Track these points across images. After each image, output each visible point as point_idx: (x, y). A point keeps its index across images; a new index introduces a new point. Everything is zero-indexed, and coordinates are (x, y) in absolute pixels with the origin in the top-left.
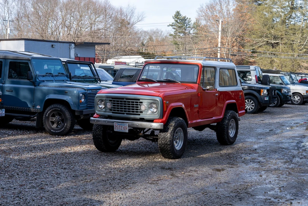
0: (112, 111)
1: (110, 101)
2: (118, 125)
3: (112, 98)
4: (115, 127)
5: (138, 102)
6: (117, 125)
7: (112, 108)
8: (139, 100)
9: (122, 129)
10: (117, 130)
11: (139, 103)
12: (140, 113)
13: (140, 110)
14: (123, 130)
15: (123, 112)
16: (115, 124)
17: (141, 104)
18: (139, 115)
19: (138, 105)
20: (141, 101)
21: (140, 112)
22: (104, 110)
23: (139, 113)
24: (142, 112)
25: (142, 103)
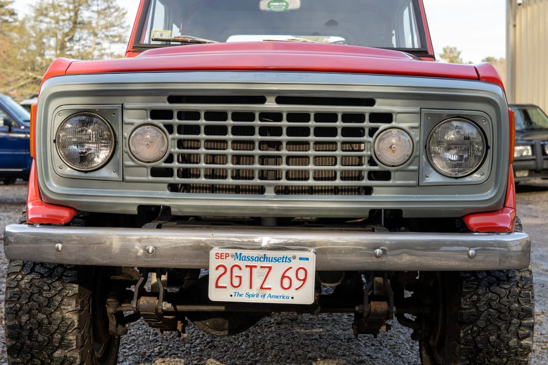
0: (171, 175)
1: (156, 114)
2: (242, 264)
3: (173, 99)
4: (213, 275)
5: (360, 117)
6: (229, 262)
7: (170, 159)
8: (371, 102)
9: (273, 282)
10: (232, 291)
11: (367, 124)
12: (370, 178)
13: (372, 162)
14: (275, 294)
15: (257, 181)
16: (219, 256)
17: (383, 126)
18: (368, 190)
19: (359, 132)
20: (380, 107)
21: (373, 175)
22: (105, 173)
23: (365, 182)
24: (385, 176)
25: (387, 117)
